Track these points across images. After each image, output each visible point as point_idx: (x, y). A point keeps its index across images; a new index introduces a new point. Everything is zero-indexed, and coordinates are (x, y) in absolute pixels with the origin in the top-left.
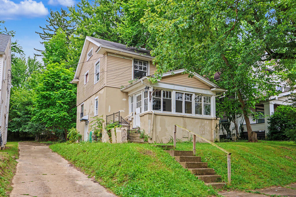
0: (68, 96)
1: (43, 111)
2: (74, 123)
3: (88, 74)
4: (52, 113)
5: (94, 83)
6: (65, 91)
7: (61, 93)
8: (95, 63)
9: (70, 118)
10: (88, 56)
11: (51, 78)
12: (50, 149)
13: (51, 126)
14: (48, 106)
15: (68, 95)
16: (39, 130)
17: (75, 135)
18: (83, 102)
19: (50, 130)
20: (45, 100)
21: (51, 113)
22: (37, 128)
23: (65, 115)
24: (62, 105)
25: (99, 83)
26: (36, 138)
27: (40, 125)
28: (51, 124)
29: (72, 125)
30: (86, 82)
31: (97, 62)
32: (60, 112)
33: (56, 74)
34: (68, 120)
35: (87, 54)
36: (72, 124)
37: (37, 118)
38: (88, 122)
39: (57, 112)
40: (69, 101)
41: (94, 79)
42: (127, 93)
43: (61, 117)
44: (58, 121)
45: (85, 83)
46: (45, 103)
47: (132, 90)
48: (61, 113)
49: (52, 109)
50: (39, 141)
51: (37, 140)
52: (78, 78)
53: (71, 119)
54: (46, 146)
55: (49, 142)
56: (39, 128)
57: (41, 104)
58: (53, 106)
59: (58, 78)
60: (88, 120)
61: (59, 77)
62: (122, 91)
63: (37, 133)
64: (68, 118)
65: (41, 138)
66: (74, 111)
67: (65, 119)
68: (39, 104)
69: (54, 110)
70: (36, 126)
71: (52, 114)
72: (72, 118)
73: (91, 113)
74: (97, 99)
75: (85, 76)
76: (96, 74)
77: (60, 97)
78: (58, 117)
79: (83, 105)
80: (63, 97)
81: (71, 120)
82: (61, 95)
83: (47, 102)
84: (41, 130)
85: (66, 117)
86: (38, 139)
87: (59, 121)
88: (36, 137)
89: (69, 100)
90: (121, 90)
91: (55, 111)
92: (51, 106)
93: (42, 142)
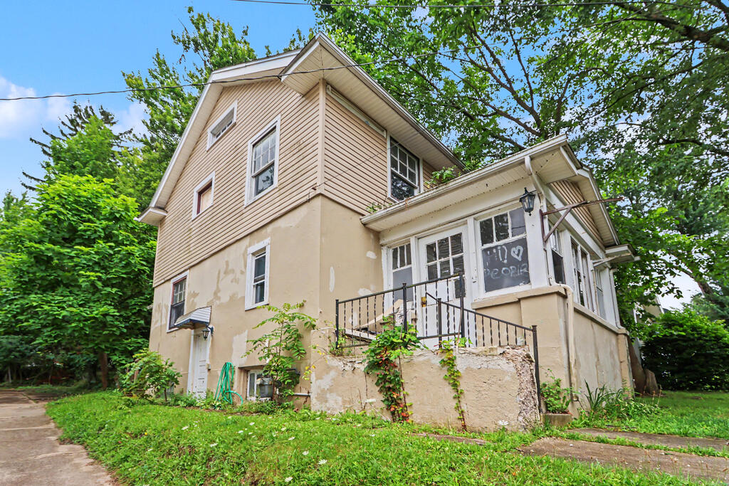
0: (120, 262)
1: (34, 299)
2: (133, 339)
3: (209, 186)
4: (64, 306)
5: (246, 203)
6: (111, 247)
7: (97, 253)
8: (250, 142)
9: (121, 323)
10: (210, 135)
11: (70, 210)
12: (48, 423)
13: (56, 341)
14: (52, 286)
15: (121, 260)
16: (16, 357)
17: (157, 372)
18: (186, 270)
19: (51, 356)
20: (43, 268)
21: (59, 307)
22: (10, 351)
23: (105, 315)
24: (99, 284)
25: (277, 194)
26: (8, 376)
27: (21, 344)
28: (55, 338)
29: (126, 344)
30: (198, 212)
31: (259, 134)
32: (91, 304)
33: (87, 202)
34: (115, 329)
35: (209, 130)
36: (126, 342)
37: (7, 317)
38: (212, 329)
39: (80, 306)
40: (124, 276)
41: (246, 188)
42: (377, 235)
43: (94, 318)
44: (82, 329)
45: (194, 215)
46: (42, 278)
47: (405, 223)
48: (94, 309)
49: (64, 296)
50: (15, 385)
51: (11, 381)
52: (163, 209)
53: (125, 327)
54: (34, 404)
55: (47, 387)
56: (19, 351)
57: (27, 280)
58: (68, 288)
59: (90, 213)
60: (209, 323)
61: (95, 211)
62: (365, 225)
63: (11, 364)
64: (117, 323)
65: (23, 376)
66: (135, 305)
67: (104, 325)
68: (21, 277)
69: (71, 298)
70: (10, 346)
71: (63, 308)
72: (127, 324)
73: (225, 298)
74: (264, 248)
75: (196, 196)
76: (253, 174)
77: (96, 263)
78: (83, 319)
79: (185, 279)
80: (102, 264)
81: (125, 330)
82: (97, 257)
83: (49, 276)
84: (23, 355)
85: (109, 319)
86: (12, 379)
87: (87, 329)
88: (7, 372)
89: (123, 274)
90: (365, 219)
91: (75, 301)
92: (60, 286)
93: (24, 388)
